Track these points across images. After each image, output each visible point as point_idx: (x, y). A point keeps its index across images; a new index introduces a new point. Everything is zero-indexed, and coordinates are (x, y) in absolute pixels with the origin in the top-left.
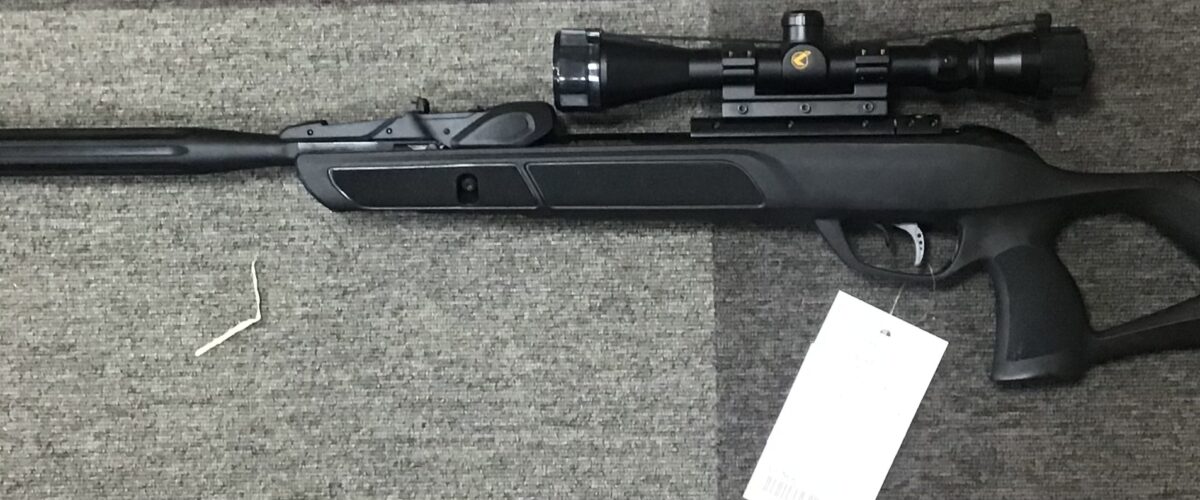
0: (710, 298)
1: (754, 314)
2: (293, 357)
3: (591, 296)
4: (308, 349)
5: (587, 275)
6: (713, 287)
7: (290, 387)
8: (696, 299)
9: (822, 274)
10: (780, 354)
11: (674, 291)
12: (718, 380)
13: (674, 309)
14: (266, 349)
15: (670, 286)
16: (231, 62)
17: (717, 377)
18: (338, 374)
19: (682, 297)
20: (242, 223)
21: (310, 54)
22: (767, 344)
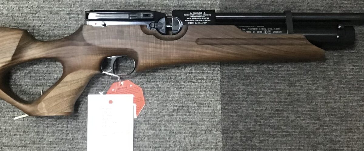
0: (219, 107)
1: (236, 113)
2: (59, 128)
3: (174, 106)
4: (65, 125)
5: (173, 98)
6: (220, 103)
7: (57, 140)
8: (214, 107)
9: (262, 98)
10: (246, 128)
11: (206, 104)
12: (222, 138)
13: (206, 111)
14: (48, 126)
15: (204, 102)
16: (37, 15)
17: (222, 137)
18: (76, 135)
19: (209, 106)
20: (40, 76)
21: (68, 13)
22: (241, 124)
